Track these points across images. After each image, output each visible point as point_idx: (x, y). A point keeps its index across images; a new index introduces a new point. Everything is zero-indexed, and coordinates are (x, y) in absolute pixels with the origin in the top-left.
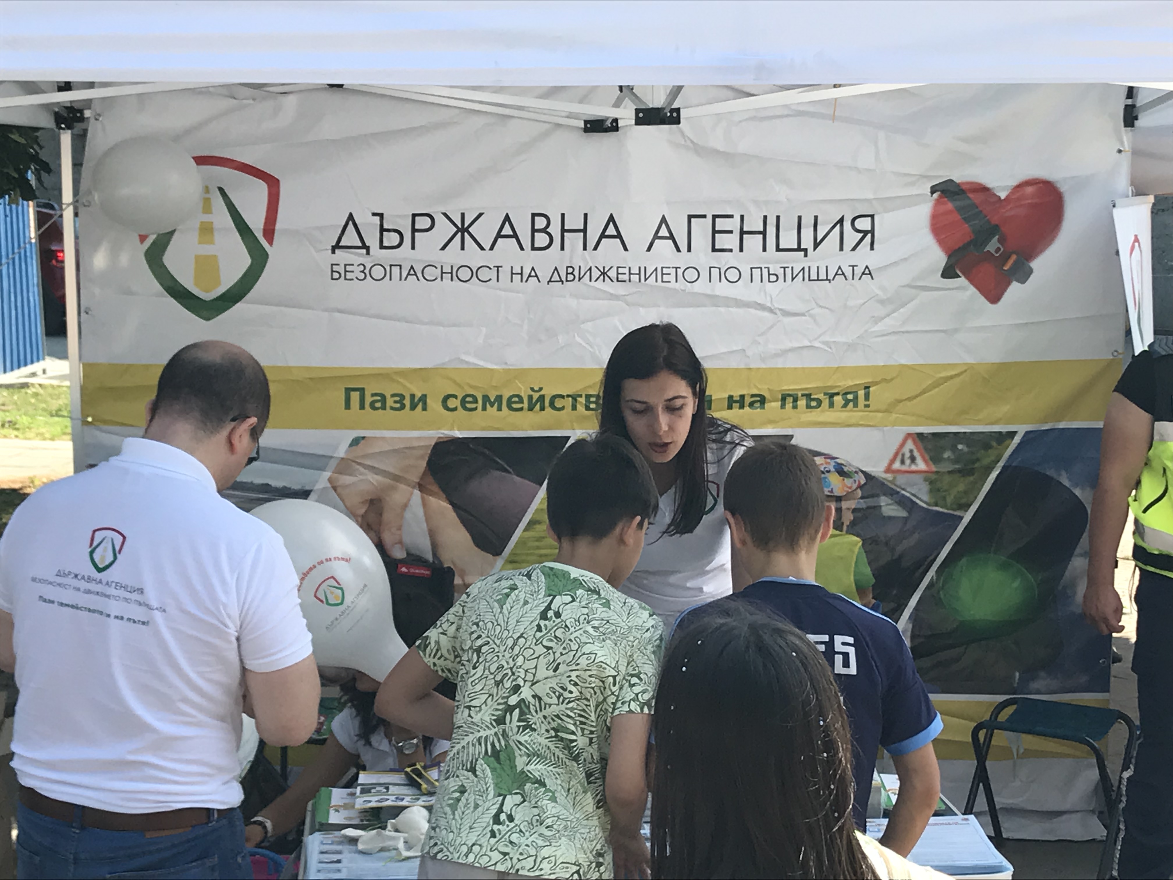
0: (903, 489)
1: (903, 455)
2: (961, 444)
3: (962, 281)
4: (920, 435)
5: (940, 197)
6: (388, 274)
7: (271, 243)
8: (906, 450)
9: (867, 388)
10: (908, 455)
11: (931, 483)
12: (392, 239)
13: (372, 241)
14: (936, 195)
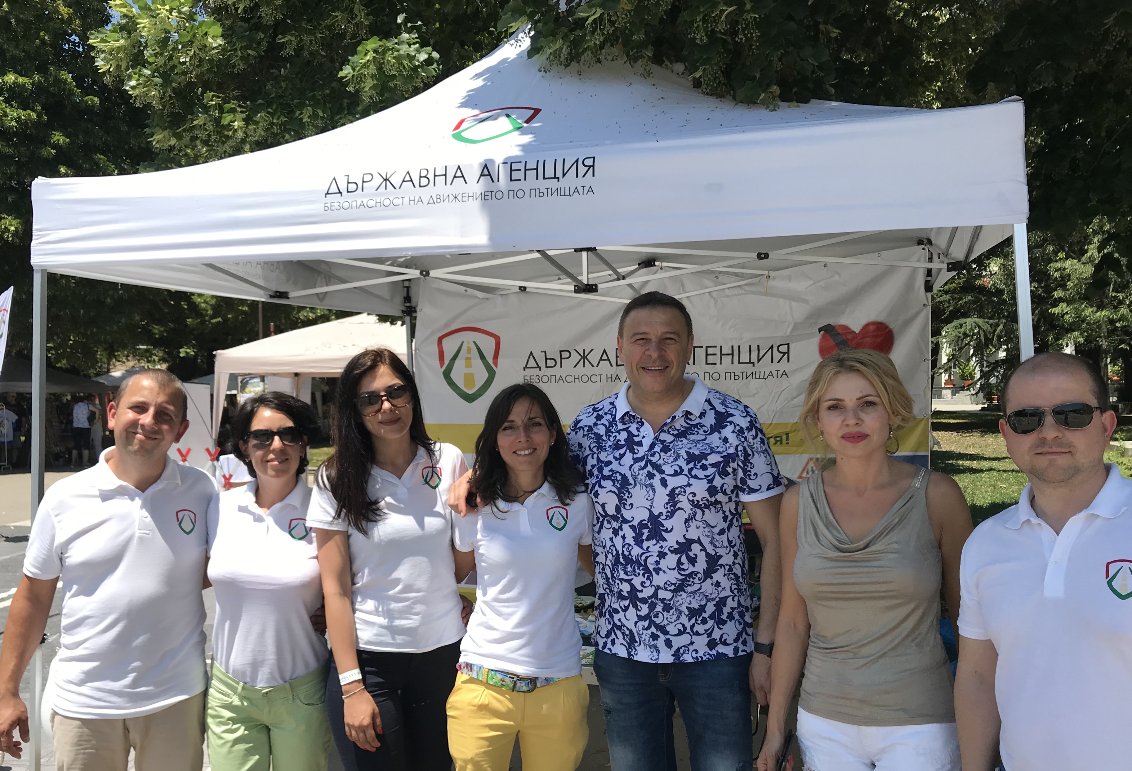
6: (549, 380)
7: (496, 366)
8: (809, 467)
9: (787, 434)
12: (550, 363)
13: (542, 364)
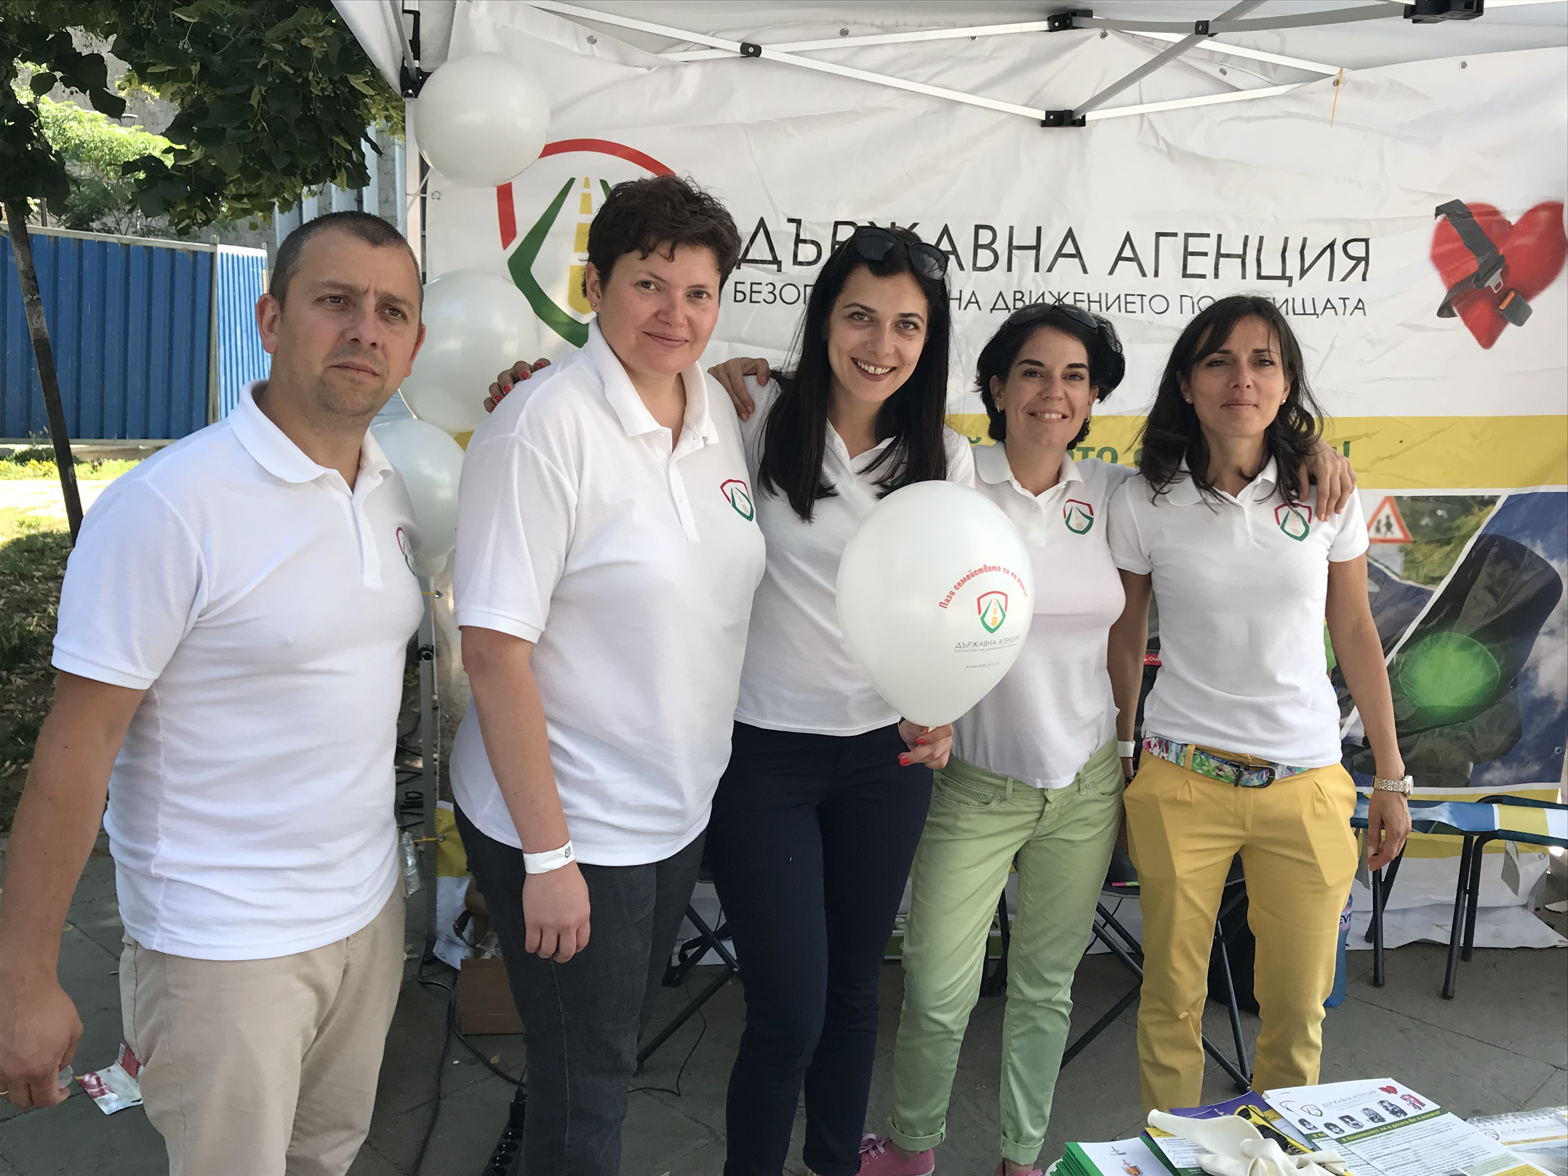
0: (1376, 561)
1: (1379, 522)
2: (1441, 509)
3: (1457, 321)
4: (1399, 498)
5: (1444, 219)
10: (1384, 521)
11: (1407, 553)
14: (1440, 218)
